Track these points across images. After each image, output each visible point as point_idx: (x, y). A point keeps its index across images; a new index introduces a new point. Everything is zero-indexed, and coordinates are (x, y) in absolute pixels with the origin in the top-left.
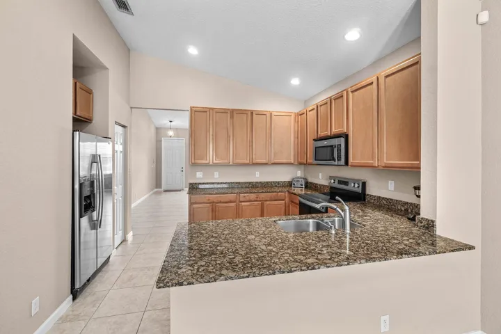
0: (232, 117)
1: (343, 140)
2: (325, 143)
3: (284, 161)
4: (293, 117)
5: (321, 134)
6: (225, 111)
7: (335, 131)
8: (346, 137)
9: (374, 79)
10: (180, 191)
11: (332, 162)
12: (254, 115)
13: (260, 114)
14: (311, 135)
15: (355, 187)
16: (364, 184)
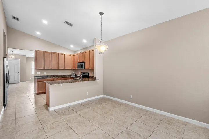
0: (51, 54)
1: (83, 63)
2: (80, 64)
3: (69, 69)
4: (71, 56)
5: (79, 61)
6: (49, 53)
7: (82, 61)
8: (84, 62)
9: (89, 51)
10: (17, 83)
11: (81, 68)
12: (59, 55)
13: (61, 54)
14: (77, 62)
15: (86, 74)
16: (88, 73)
